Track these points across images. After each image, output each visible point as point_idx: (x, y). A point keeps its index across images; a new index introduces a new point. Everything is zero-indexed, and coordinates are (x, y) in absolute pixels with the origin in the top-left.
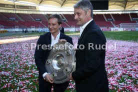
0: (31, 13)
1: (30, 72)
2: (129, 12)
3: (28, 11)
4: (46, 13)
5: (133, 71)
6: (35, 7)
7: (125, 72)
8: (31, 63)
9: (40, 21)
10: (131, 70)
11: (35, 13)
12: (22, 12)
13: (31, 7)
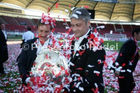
0: (16, 16)
1: (6, 80)
2: (114, 23)
3: (13, 14)
4: (32, 18)
5: (116, 82)
6: (21, 11)
7: (107, 83)
8: (9, 70)
9: (25, 25)
10: (114, 81)
11: (20, 16)
12: (6, 15)
13: (16, 10)
